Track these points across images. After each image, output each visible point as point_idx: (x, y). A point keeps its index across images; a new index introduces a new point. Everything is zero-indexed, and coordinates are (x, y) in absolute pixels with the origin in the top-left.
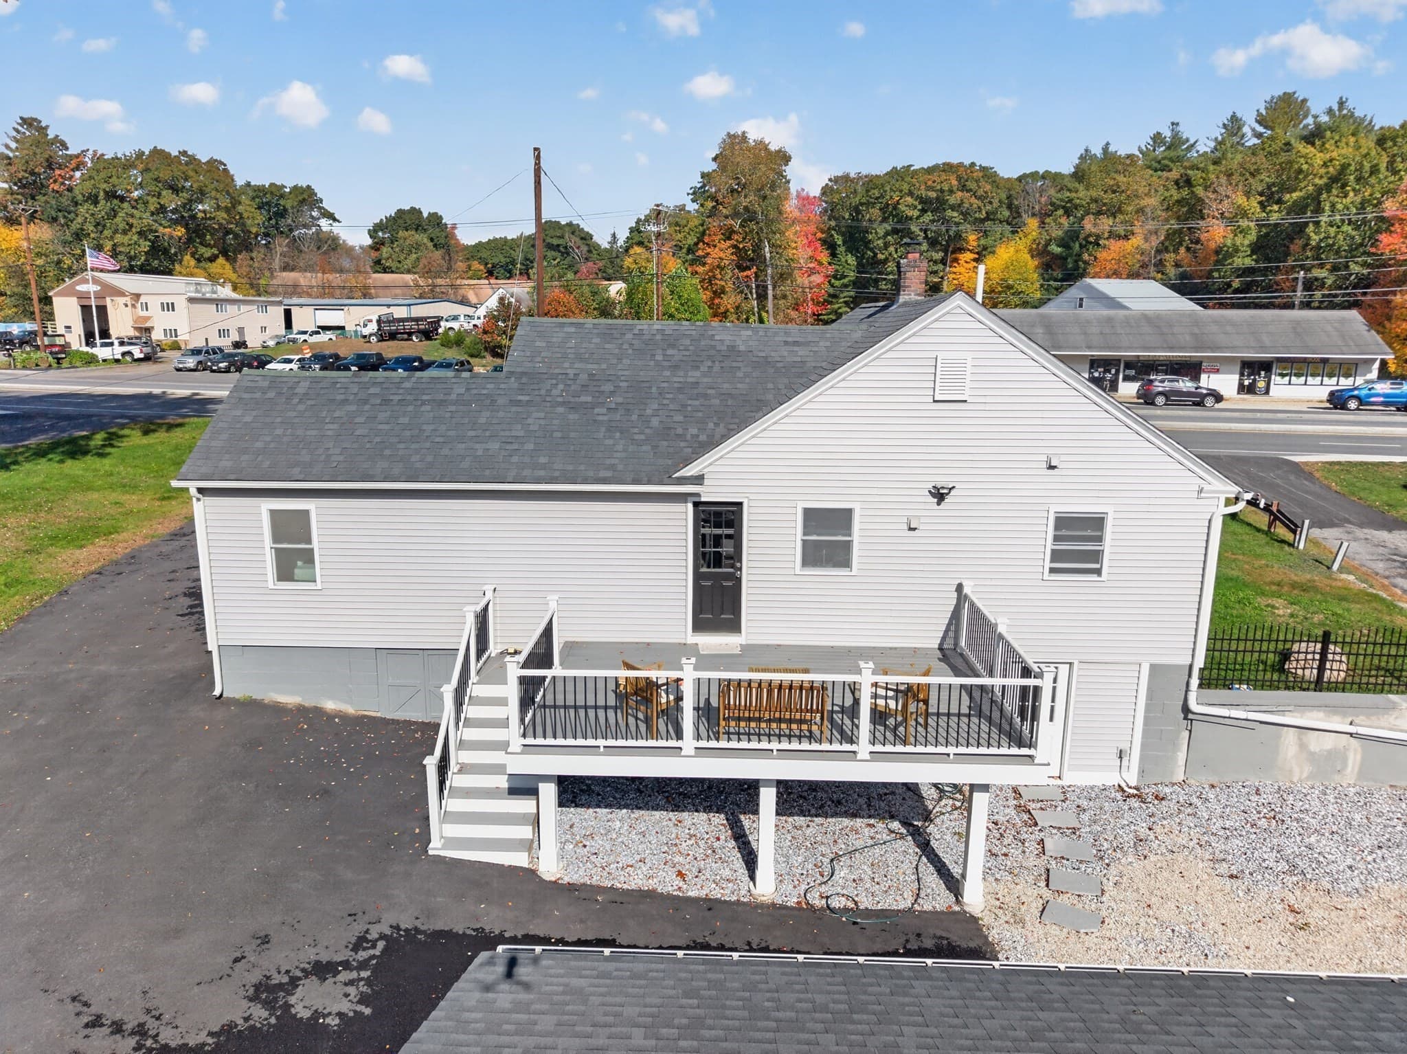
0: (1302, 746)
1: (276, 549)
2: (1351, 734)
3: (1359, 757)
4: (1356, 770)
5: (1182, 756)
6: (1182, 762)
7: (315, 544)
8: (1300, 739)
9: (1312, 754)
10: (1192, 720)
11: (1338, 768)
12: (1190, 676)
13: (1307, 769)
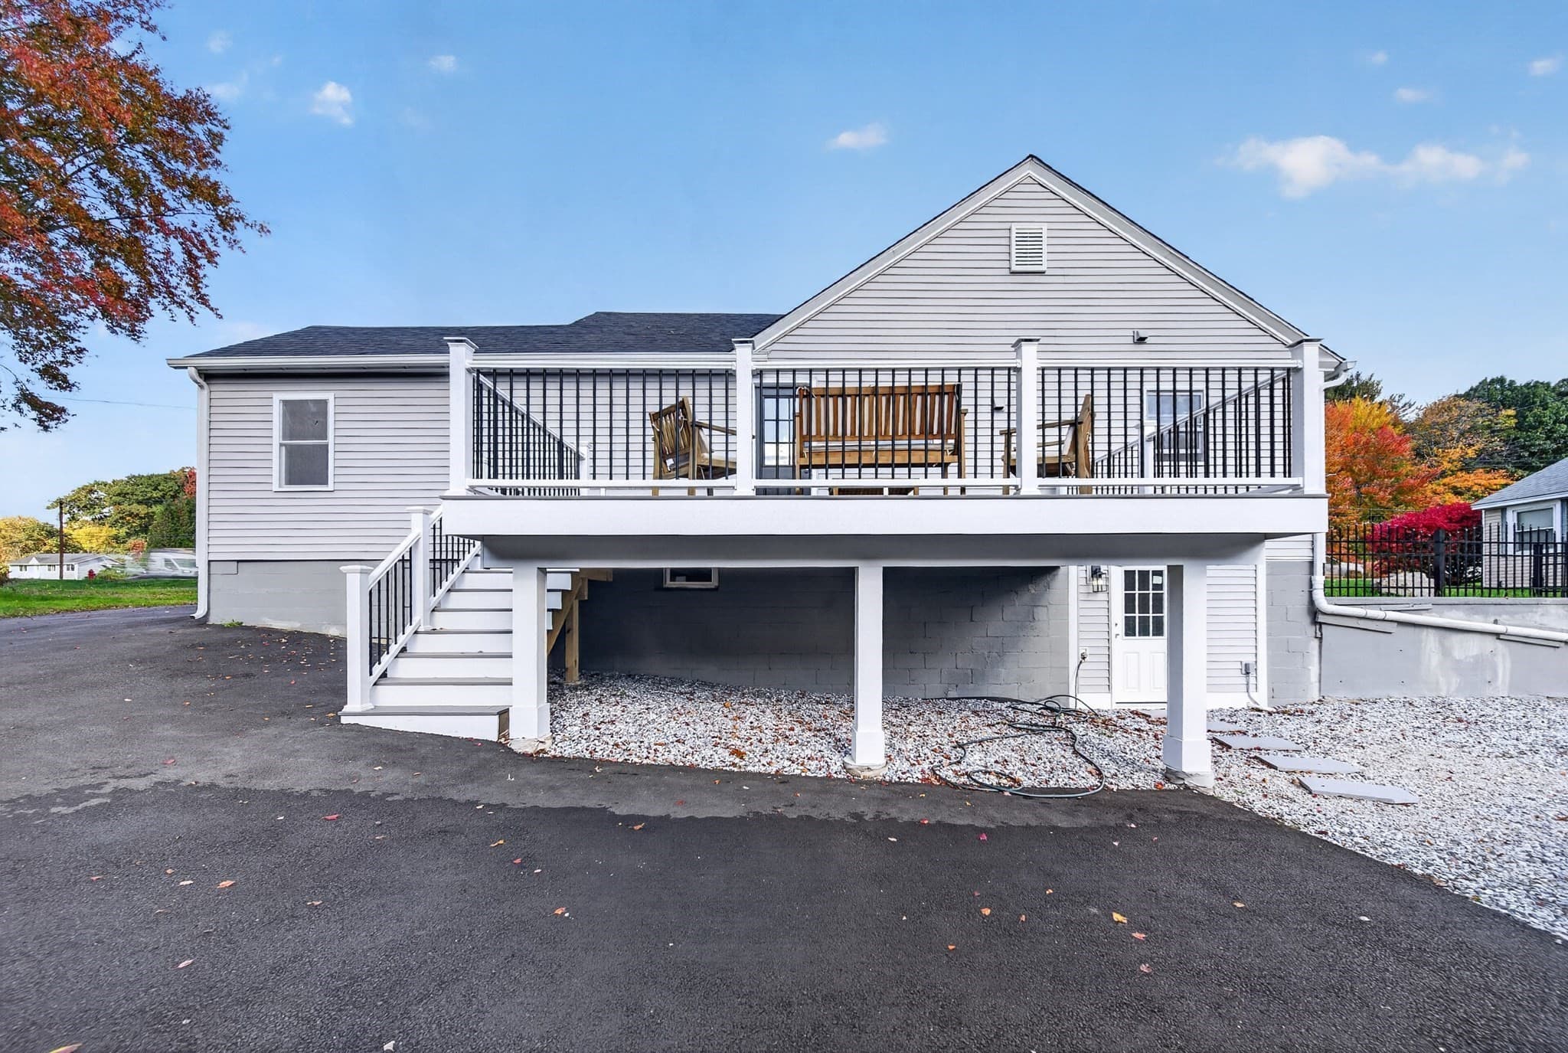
0: (1446, 652)
1: (285, 445)
2: (1497, 635)
3: (1508, 665)
4: (1507, 680)
5: (1314, 670)
6: (1314, 678)
7: (330, 440)
8: (1442, 644)
9: (1459, 662)
10: (1321, 624)
11: (1489, 679)
12: (1312, 572)
13: (1455, 680)
